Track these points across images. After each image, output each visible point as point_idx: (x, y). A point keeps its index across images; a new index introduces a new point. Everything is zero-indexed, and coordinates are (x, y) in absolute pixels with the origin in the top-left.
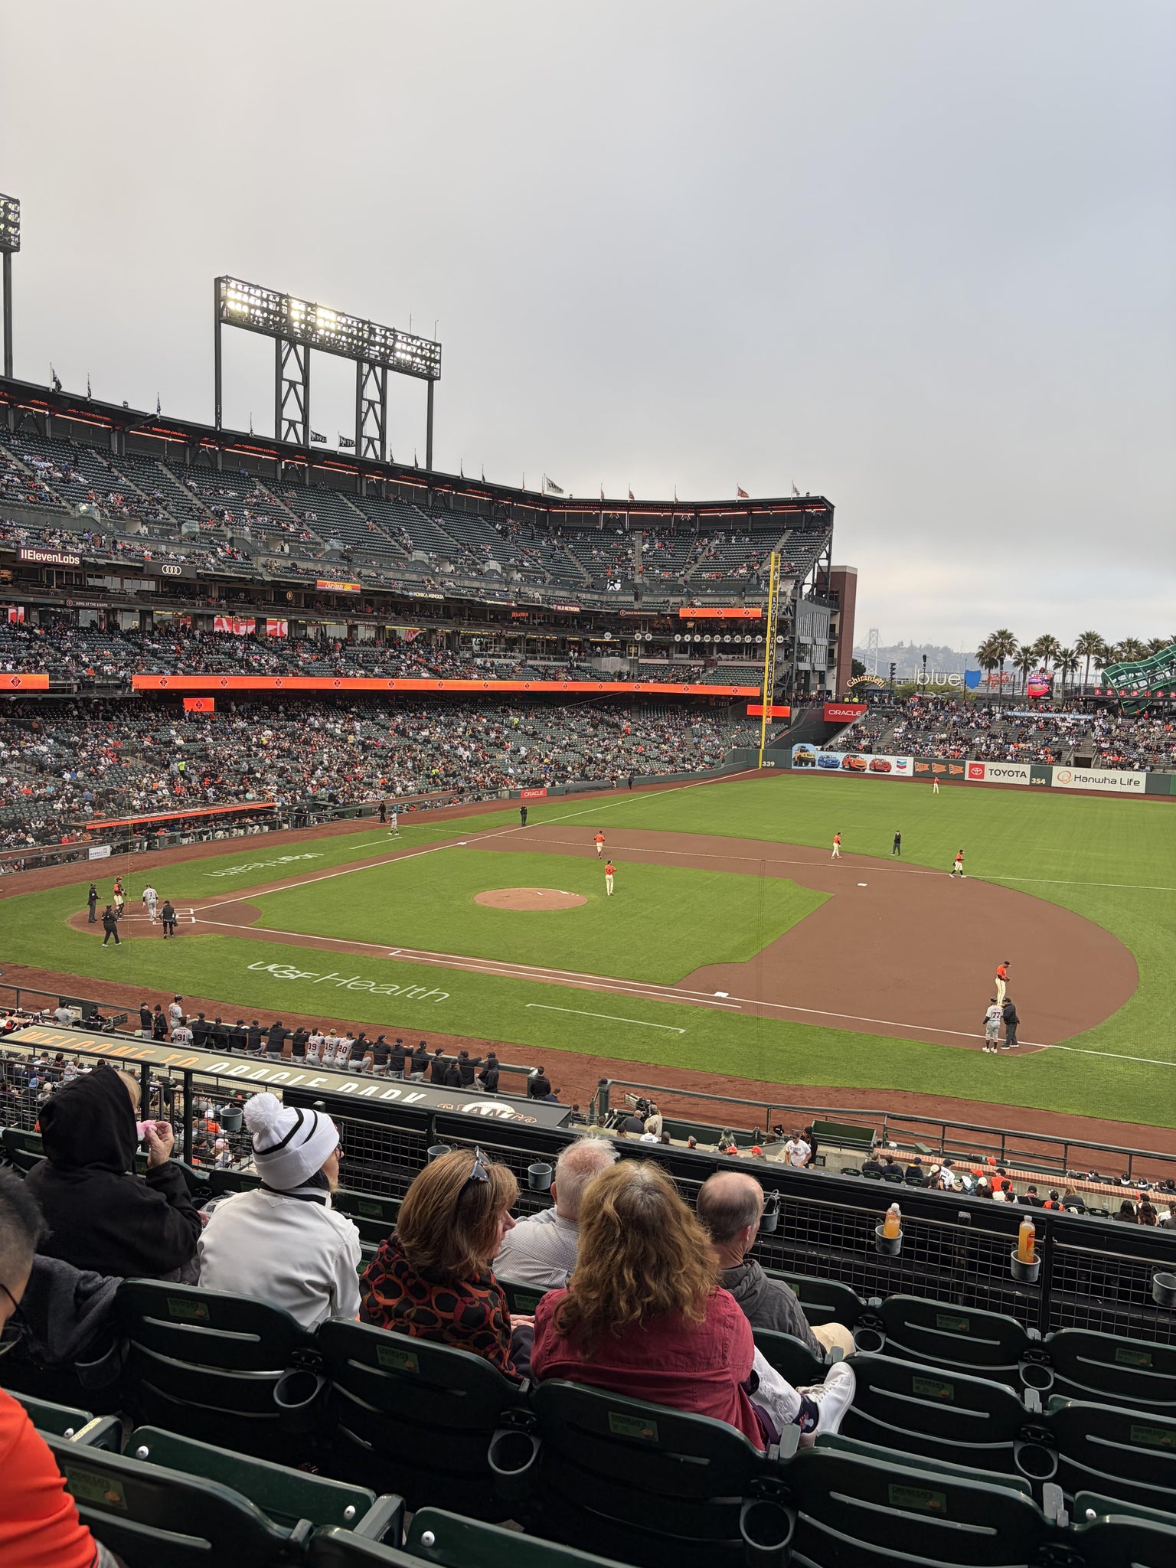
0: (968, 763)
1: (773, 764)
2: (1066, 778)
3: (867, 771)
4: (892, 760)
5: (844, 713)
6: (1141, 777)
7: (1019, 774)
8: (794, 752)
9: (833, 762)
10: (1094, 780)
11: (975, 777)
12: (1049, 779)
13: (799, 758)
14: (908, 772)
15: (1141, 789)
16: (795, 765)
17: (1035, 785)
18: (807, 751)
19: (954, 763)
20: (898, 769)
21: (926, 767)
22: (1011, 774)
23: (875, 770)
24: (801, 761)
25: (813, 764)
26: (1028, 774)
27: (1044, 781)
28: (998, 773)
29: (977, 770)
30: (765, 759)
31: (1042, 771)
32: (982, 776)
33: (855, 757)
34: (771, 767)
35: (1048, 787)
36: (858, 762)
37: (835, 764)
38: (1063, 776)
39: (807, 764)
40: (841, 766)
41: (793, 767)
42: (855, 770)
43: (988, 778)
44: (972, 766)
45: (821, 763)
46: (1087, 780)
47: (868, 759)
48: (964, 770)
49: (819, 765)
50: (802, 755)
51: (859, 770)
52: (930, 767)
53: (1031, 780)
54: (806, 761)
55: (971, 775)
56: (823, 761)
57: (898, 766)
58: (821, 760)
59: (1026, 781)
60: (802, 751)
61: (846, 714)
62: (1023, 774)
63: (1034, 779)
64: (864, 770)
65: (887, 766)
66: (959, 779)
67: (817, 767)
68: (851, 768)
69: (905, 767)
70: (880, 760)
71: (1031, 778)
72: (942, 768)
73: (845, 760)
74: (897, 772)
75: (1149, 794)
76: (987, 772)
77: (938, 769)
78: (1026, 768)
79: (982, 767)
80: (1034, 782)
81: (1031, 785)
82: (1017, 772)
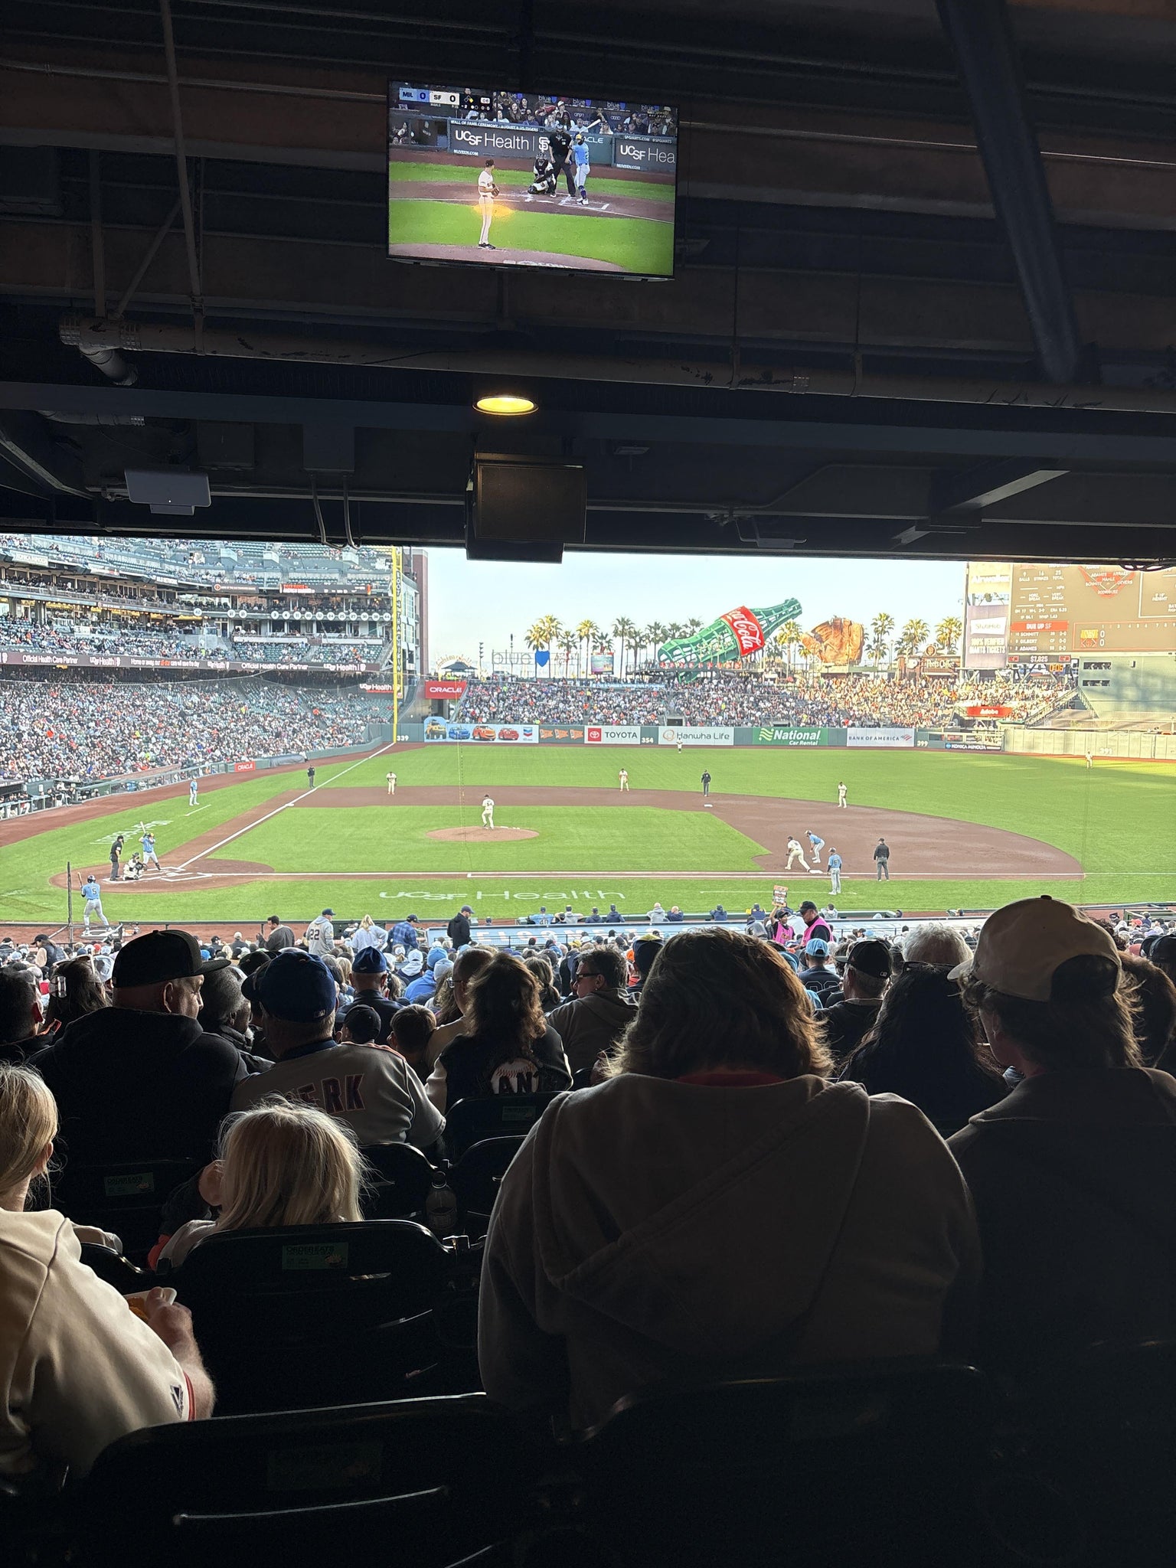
0: (586, 728)
1: (407, 738)
2: (670, 736)
3: (497, 741)
4: (518, 728)
5: (445, 690)
6: (730, 730)
7: (631, 735)
8: (426, 725)
9: (463, 733)
10: (693, 737)
11: (594, 740)
12: (656, 740)
13: (431, 730)
14: (535, 739)
15: (730, 742)
16: (428, 738)
17: (645, 743)
18: (438, 724)
19: (575, 729)
20: (525, 737)
21: (550, 734)
22: (624, 735)
23: (504, 739)
24: (433, 734)
25: (444, 737)
26: (639, 735)
27: (652, 740)
28: (612, 735)
29: (595, 734)
30: (399, 733)
31: (649, 730)
32: (599, 739)
33: (484, 727)
34: (405, 741)
35: (656, 744)
36: (488, 732)
37: (464, 735)
38: (667, 734)
39: (438, 737)
40: (471, 737)
41: (426, 741)
42: (484, 739)
43: (605, 740)
44: (590, 730)
45: (451, 735)
46: (687, 736)
47: (496, 728)
48: (583, 734)
49: (450, 737)
50: (434, 728)
51: (488, 740)
52: (554, 733)
53: (641, 740)
54: (438, 734)
55: (590, 739)
56: (453, 733)
57: (525, 734)
58: (452, 732)
59: (637, 741)
60: (433, 724)
61: (447, 691)
62: (635, 735)
63: (644, 739)
64: (493, 740)
65: (515, 735)
66: (579, 742)
67: (449, 740)
68: (481, 739)
69: (531, 734)
70: (508, 730)
71: (641, 738)
72: (564, 734)
73: (475, 731)
74: (524, 740)
75: (737, 744)
76: (604, 735)
77: (560, 735)
78: (637, 729)
79: (599, 731)
80: (643, 742)
81: (641, 744)
82: (629, 733)
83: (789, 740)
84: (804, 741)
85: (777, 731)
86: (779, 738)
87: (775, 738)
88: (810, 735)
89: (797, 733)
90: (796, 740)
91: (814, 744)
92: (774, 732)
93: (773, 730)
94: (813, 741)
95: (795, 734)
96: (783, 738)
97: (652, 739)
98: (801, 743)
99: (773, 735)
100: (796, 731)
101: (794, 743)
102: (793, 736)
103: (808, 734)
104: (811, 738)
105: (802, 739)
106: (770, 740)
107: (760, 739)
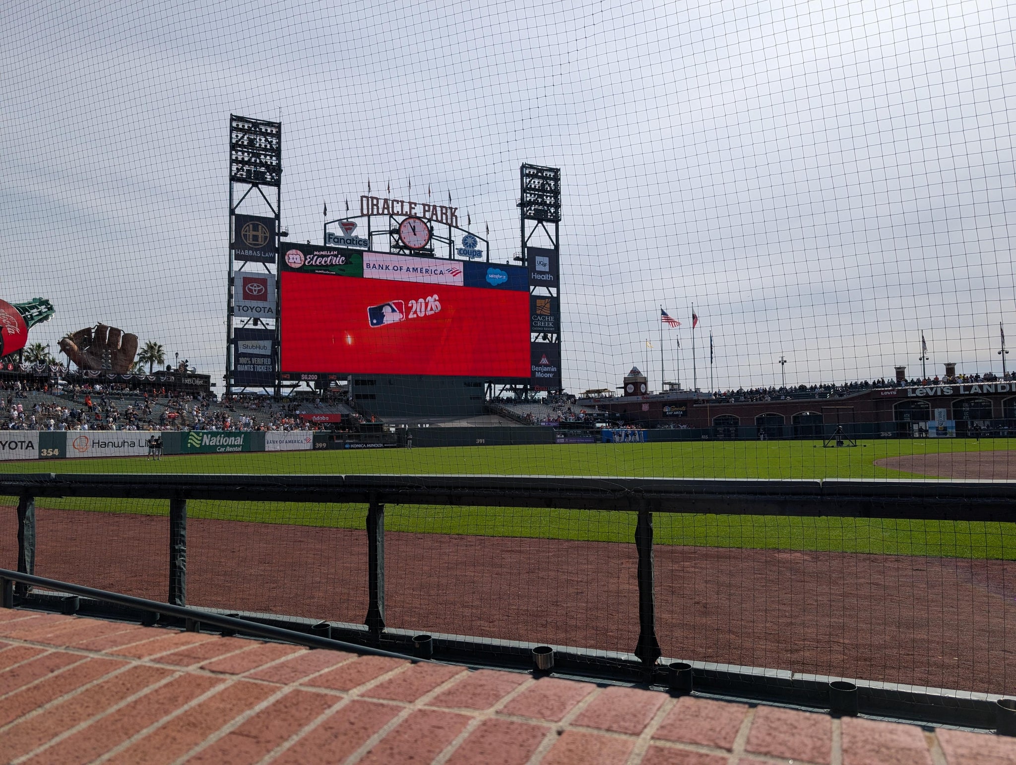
2: (83, 445)
7: (24, 445)
10: (113, 445)
12: (63, 449)
17: (47, 458)
22: (13, 445)
26: (36, 446)
35: (62, 456)
46: (105, 445)
53: (40, 452)
59: (34, 454)
62: (30, 445)
63: (44, 450)
71: (40, 448)
78: (33, 436)
80: (44, 454)
81: (41, 458)
82: (22, 442)
83: (216, 446)
84: (231, 446)
85: (205, 436)
86: (208, 444)
87: (203, 444)
88: (235, 440)
89: (224, 437)
90: (223, 446)
91: (240, 449)
92: (202, 437)
93: (201, 434)
94: (238, 446)
95: (222, 439)
96: (211, 444)
97: (56, 450)
98: (229, 449)
99: (202, 440)
100: (223, 435)
101: (222, 450)
102: (219, 442)
103: (233, 438)
104: (236, 444)
105: (228, 445)
106: (198, 446)
107: (189, 445)
